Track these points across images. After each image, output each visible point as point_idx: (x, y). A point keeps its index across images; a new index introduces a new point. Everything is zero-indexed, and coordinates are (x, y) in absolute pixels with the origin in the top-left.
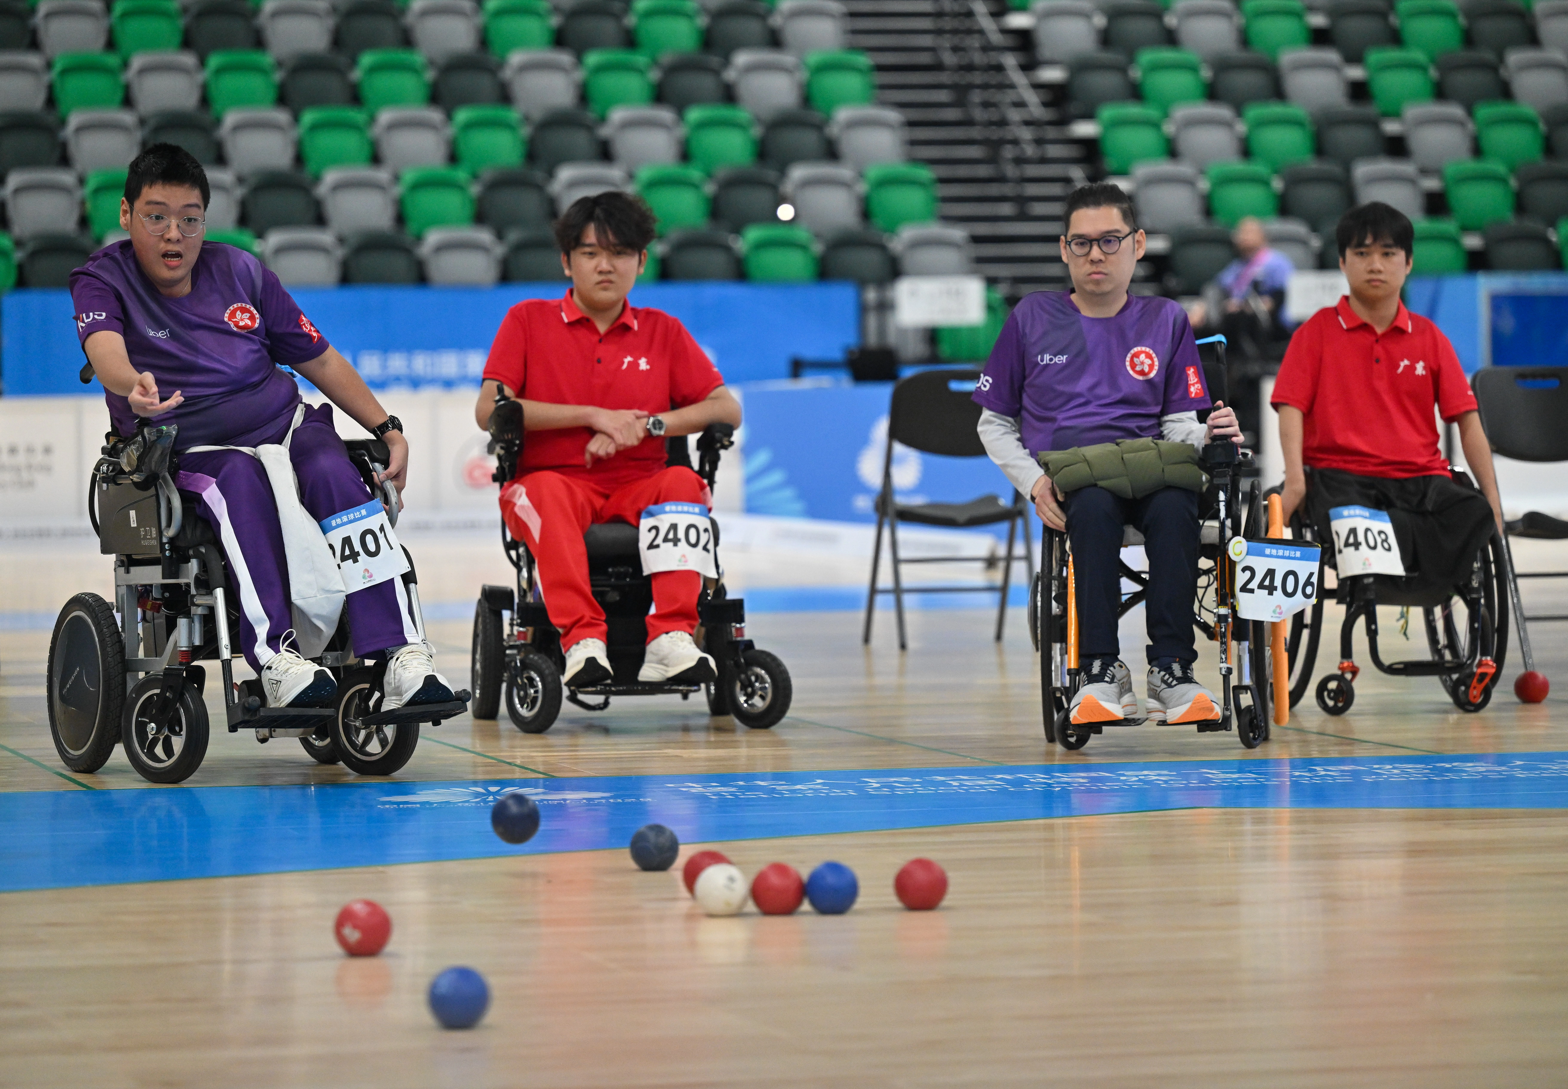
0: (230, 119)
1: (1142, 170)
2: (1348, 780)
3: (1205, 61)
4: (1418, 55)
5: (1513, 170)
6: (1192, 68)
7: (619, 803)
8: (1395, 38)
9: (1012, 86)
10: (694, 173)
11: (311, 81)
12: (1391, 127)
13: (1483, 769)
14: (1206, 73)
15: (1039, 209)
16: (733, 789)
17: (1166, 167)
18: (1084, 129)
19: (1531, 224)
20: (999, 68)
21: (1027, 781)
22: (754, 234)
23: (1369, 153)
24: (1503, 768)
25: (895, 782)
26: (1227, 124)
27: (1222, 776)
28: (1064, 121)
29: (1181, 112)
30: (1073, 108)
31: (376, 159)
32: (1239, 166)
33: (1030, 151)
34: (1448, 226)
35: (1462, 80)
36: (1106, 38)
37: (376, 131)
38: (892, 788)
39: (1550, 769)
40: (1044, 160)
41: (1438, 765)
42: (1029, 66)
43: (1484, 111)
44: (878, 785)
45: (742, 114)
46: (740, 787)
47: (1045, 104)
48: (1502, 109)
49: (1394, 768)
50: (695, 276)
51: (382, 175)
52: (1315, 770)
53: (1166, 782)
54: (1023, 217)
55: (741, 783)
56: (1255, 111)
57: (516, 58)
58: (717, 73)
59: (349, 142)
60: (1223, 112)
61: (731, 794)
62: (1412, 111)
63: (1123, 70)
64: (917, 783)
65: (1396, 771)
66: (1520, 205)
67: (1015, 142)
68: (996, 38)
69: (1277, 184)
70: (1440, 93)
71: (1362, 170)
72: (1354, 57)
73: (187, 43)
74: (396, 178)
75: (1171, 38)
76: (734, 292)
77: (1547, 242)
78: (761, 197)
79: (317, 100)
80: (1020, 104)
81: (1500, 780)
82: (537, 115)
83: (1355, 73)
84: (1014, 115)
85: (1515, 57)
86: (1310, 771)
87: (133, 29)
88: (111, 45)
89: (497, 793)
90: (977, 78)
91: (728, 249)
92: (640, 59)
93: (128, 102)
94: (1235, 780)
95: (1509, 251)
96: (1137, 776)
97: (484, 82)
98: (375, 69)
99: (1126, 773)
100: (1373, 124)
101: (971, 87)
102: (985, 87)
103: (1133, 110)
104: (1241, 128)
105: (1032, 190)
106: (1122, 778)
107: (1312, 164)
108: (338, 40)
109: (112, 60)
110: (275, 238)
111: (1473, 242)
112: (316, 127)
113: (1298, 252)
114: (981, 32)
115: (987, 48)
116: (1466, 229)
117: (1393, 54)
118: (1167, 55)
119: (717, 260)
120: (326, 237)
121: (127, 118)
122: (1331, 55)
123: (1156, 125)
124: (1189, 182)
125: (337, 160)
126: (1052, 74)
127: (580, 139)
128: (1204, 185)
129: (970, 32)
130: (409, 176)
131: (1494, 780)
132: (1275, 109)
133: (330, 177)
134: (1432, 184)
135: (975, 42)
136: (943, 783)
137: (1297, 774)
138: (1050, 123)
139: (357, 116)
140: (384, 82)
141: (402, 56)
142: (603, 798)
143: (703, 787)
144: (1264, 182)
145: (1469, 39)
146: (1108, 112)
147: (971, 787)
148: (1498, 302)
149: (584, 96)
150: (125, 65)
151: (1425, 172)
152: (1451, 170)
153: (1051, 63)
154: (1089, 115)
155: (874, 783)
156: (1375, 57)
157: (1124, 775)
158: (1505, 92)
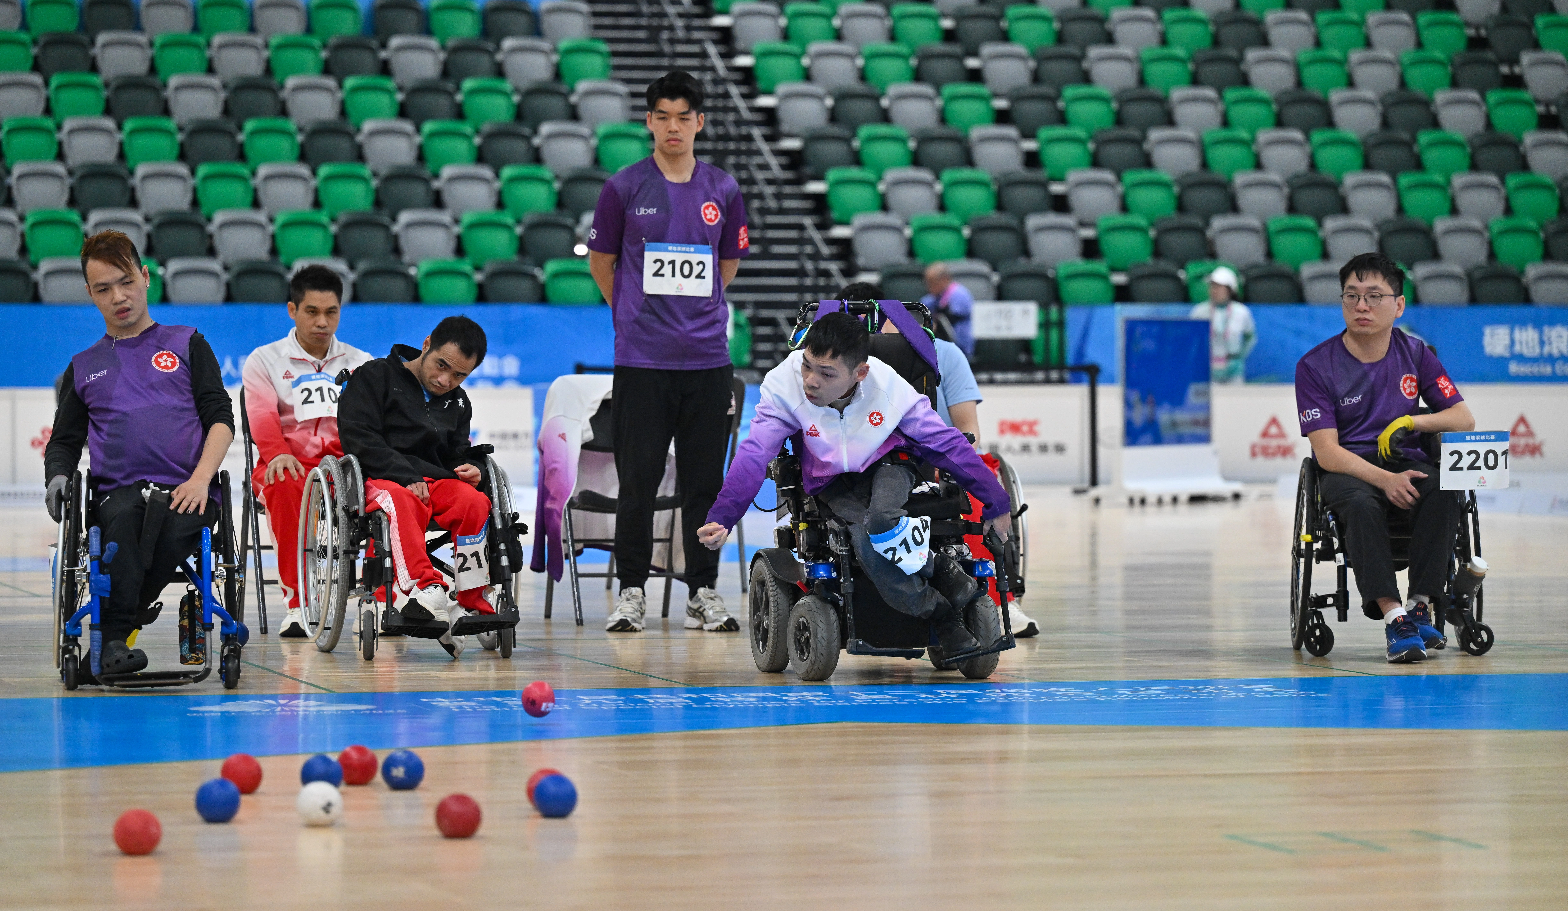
0: (141, 170)
1: (859, 220)
2: (963, 701)
3: (912, 136)
4: (1078, 132)
5: (1152, 224)
6: (902, 140)
7: (380, 714)
8: (1062, 119)
9: (758, 153)
10: (507, 218)
11: (206, 141)
12: (1057, 188)
13: (1072, 694)
14: (912, 144)
15: (777, 249)
16: (474, 704)
17: (879, 218)
18: (815, 187)
19: (1165, 265)
20: (749, 138)
21: (708, 700)
22: (552, 266)
23: (1038, 209)
24: (1089, 693)
25: (604, 699)
26: (929, 185)
27: (864, 697)
28: (799, 181)
29: (891, 175)
30: (808, 170)
31: (256, 204)
32: (937, 218)
33: (772, 204)
34: (1099, 266)
35: (1114, 151)
36: (833, 116)
37: (257, 182)
38: (600, 704)
39: (1125, 694)
40: (781, 211)
41: (1037, 690)
42: (772, 138)
43: (1130, 177)
44: (590, 702)
45: (546, 172)
46: (479, 702)
47: (784, 167)
48: (1145, 175)
49: (1002, 692)
50: (507, 299)
51: (261, 217)
52: (940, 693)
53: (818, 701)
54: (766, 255)
55: (481, 699)
56: (949, 175)
57: (368, 126)
58: (528, 139)
59: (236, 190)
60: (925, 175)
61: (470, 707)
62: (1073, 176)
63: (847, 141)
64: (622, 700)
65: (1003, 695)
66: (1157, 252)
67: (760, 196)
68: (746, 115)
69: (966, 232)
70: (1096, 162)
71: (1033, 222)
72: (1029, 134)
73: (108, 111)
74: (271, 220)
75: (885, 117)
76: (537, 311)
77: (1177, 279)
78: (560, 238)
79: (210, 157)
80: (765, 167)
81: (1084, 702)
82: (384, 172)
83: (1030, 145)
84: (760, 176)
85: (1155, 135)
86: (935, 693)
87: (66, 98)
88: (48, 111)
89: (285, 705)
90: (732, 146)
91: (533, 277)
92: (467, 128)
93: (60, 156)
94: (874, 700)
95: (1147, 286)
96: (797, 697)
97: (343, 144)
98: (255, 133)
99: (788, 694)
100: (1043, 185)
101: (726, 153)
102: (737, 153)
103: (854, 172)
104: (939, 187)
105: (772, 234)
106: (785, 698)
107: (994, 217)
108: (227, 110)
109: (49, 123)
110: (174, 265)
111: (1119, 279)
112: (208, 178)
113: (980, 285)
114: (735, 110)
115: (739, 123)
116: (1114, 270)
117: (1060, 131)
118: (882, 129)
119: (524, 286)
120: (215, 265)
121: (60, 168)
122: (1011, 131)
123: (872, 184)
124: (898, 230)
125: (226, 205)
126: (792, 144)
127: (418, 190)
128: (908, 232)
129: (726, 110)
130: (281, 218)
131: (1079, 702)
132: (966, 173)
133: (219, 217)
134: (1088, 233)
135: (731, 117)
136: (642, 701)
137: (924, 696)
138: (787, 182)
139: (242, 169)
140: (263, 143)
141: (280, 123)
142: (368, 710)
143: (451, 702)
144: (956, 230)
145: (1119, 120)
146: (833, 174)
147: (663, 704)
148: (1131, 326)
149: (421, 157)
150: (59, 128)
151: (1083, 224)
152: (1103, 223)
153: (791, 136)
154: (819, 177)
155: (587, 700)
156: (1045, 133)
157: (786, 695)
158: (1147, 162)
